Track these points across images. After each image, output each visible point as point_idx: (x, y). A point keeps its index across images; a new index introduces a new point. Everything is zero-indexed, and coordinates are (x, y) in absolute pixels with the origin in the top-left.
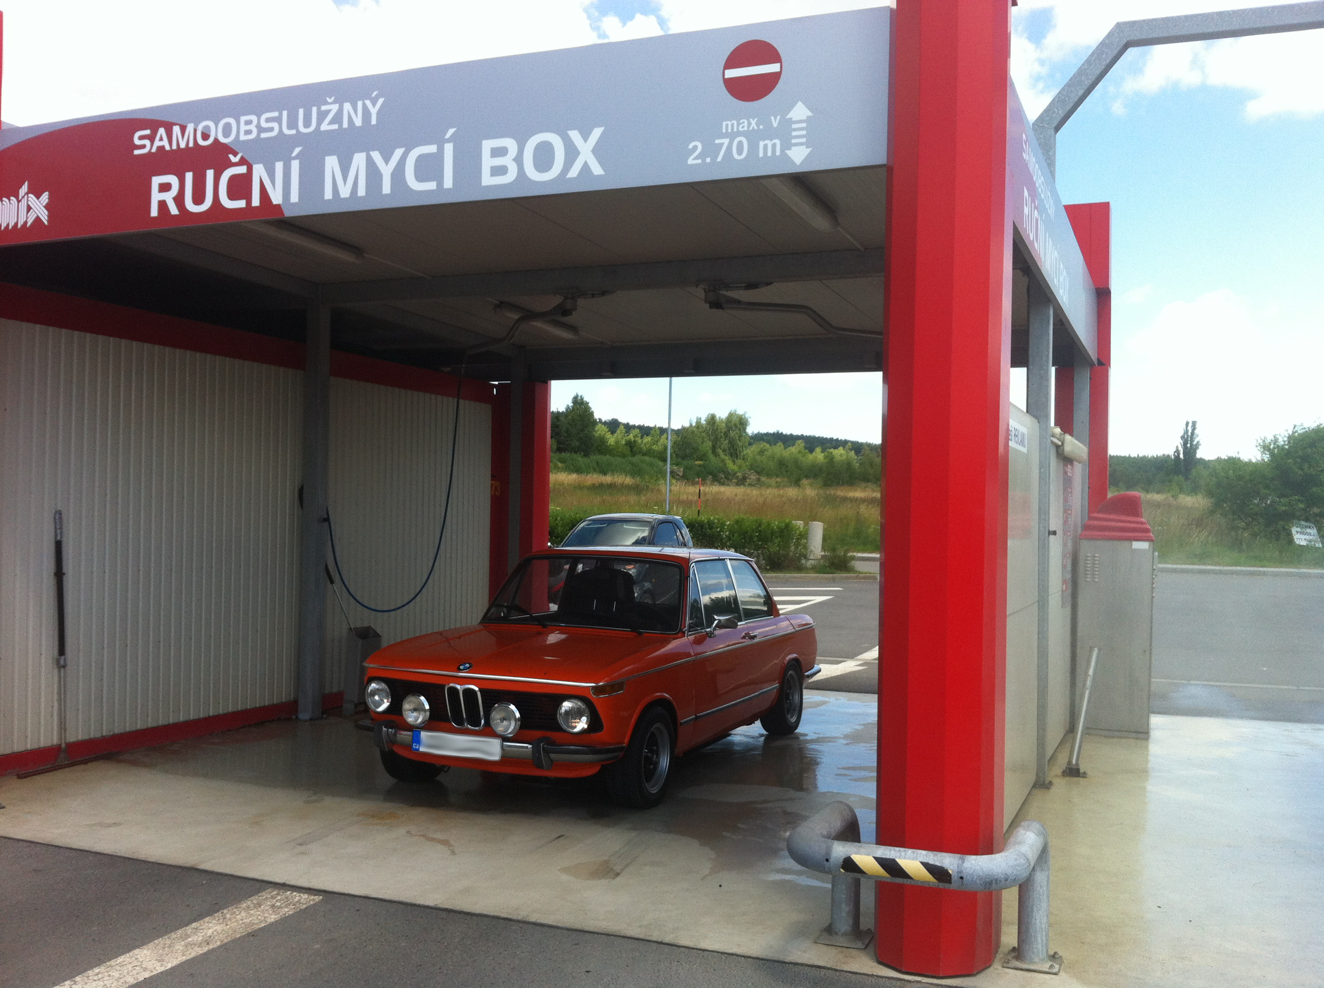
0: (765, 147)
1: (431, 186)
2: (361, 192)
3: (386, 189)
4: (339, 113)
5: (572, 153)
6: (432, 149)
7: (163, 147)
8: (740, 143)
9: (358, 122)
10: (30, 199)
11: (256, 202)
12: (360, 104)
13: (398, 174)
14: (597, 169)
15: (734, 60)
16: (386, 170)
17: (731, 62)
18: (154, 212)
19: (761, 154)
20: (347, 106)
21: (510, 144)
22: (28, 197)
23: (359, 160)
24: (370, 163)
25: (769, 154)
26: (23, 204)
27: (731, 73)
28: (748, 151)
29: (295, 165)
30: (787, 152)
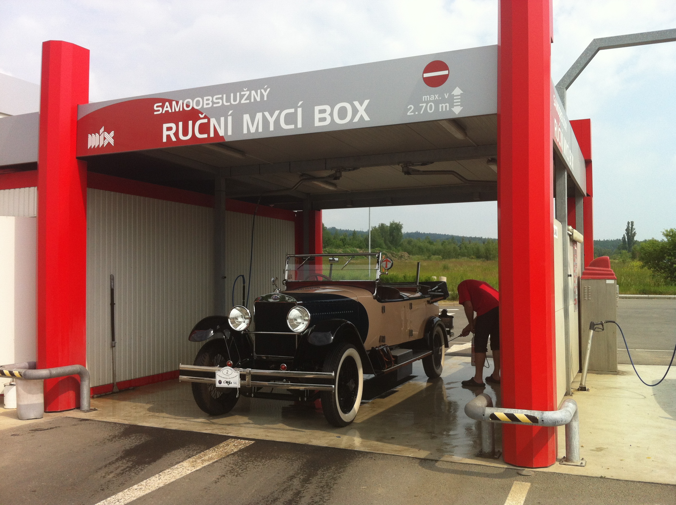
0: (442, 107)
1: (292, 127)
2: (260, 130)
3: (272, 128)
4: (250, 95)
5: (355, 112)
6: (292, 110)
7: (168, 111)
8: (431, 106)
9: (258, 99)
10: (105, 134)
11: (212, 135)
12: (259, 91)
13: (277, 122)
14: (367, 118)
15: (427, 70)
16: (272, 120)
17: (426, 71)
18: (165, 140)
19: (440, 110)
20: (253, 92)
21: (328, 108)
22: (104, 133)
23: (259, 116)
24: (264, 117)
25: (444, 110)
26: (102, 137)
27: (426, 75)
28: (434, 110)
29: (230, 119)
30: (452, 109)
